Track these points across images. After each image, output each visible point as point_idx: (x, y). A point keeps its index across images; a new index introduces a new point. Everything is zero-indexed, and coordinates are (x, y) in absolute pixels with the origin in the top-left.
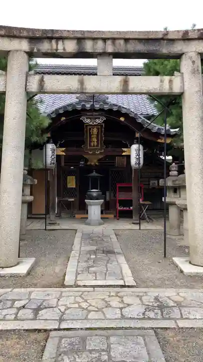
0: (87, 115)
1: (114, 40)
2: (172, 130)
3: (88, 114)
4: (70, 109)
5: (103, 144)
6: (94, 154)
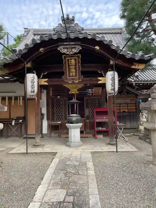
0: (64, 45)
2: (146, 56)
3: (65, 43)
4: (47, 39)
5: (81, 74)
6: (73, 83)
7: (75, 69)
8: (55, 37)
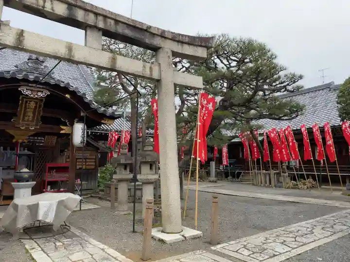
0: (28, 86)
1: (105, 17)
3: (30, 85)
4: (8, 76)
5: (40, 119)
6: (27, 129)
7: (34, 113)
8: (20, 77)
